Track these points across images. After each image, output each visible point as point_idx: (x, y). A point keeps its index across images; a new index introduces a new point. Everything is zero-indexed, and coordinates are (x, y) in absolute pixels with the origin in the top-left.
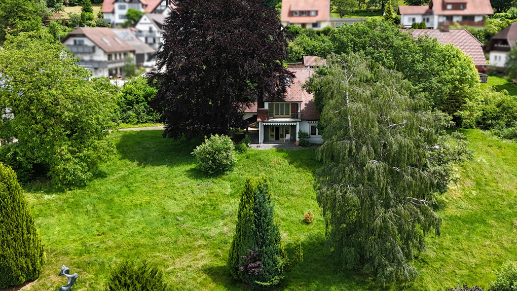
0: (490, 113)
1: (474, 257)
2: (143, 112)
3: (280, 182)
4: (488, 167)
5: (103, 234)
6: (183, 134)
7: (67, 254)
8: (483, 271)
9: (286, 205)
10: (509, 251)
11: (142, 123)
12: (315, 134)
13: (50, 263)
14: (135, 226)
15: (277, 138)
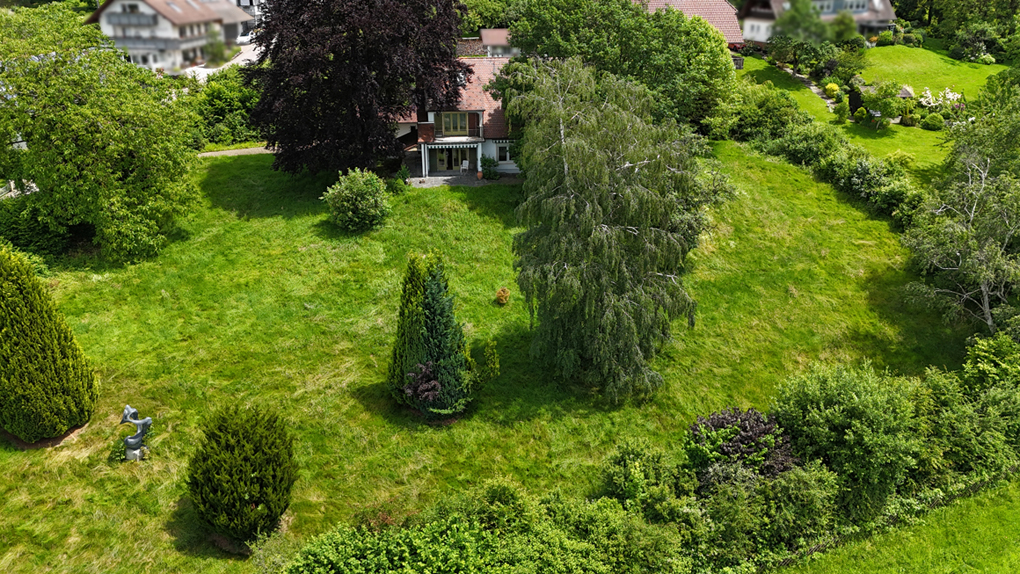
0: (750, 116)
1: (738, 346)
2: (241, 125)
3: (457, 239)
4: (750, 202)
5: (190, 337)
6: (305, 166)
7: (134, 376)
8: (752, 369)
9: (468, 276)
10: (785, 334)
11: (241, 142)
12: (505, 159)
13: (107, 394)
14: (240, 322)
15: (450, 167)
